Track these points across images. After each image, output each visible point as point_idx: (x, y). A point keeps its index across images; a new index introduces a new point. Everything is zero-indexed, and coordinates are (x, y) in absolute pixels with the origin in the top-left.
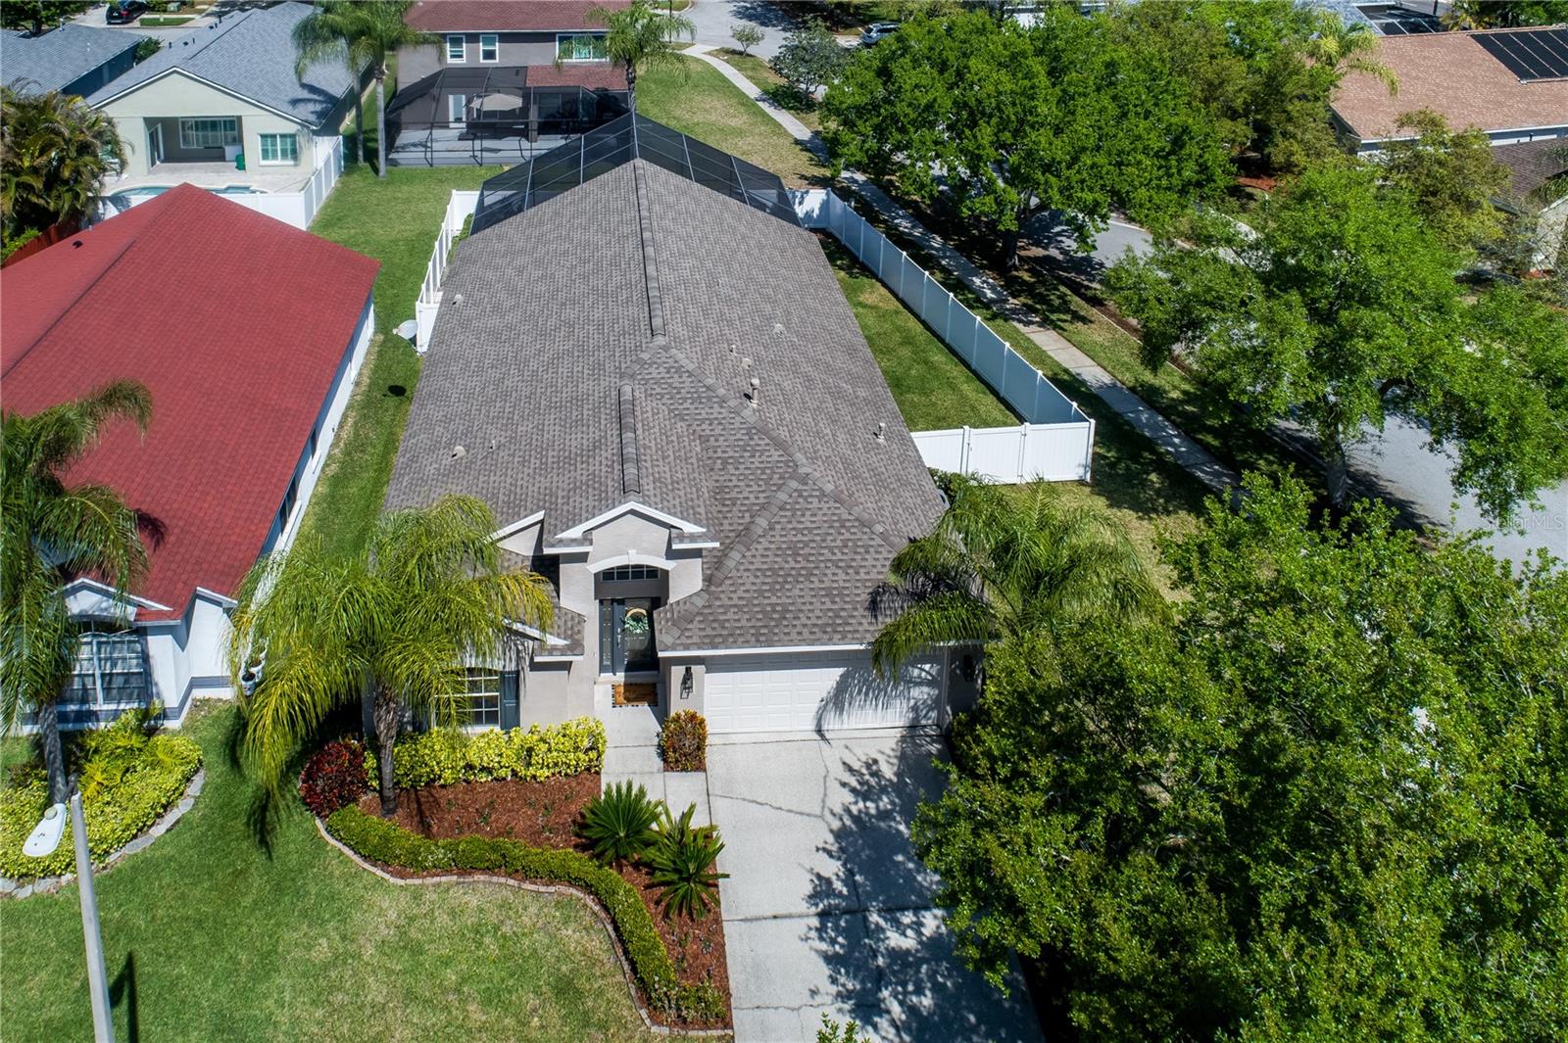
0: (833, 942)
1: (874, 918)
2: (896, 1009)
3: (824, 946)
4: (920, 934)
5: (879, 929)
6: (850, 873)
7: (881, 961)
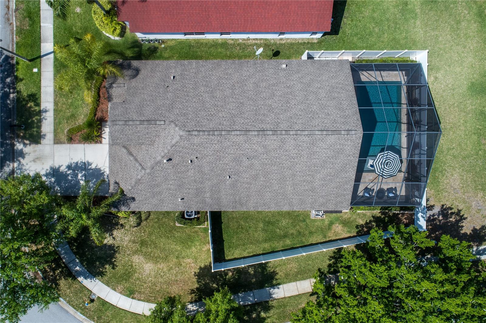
0: (80, 164)
1: (84, 172)
2: (69, 172)
3: (79, 162)
4: (81, 180)
5: (82, 173)
6: (92, 170)
7: (76, 171)
